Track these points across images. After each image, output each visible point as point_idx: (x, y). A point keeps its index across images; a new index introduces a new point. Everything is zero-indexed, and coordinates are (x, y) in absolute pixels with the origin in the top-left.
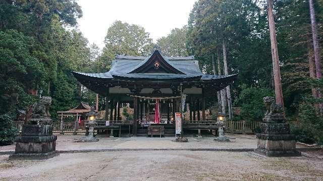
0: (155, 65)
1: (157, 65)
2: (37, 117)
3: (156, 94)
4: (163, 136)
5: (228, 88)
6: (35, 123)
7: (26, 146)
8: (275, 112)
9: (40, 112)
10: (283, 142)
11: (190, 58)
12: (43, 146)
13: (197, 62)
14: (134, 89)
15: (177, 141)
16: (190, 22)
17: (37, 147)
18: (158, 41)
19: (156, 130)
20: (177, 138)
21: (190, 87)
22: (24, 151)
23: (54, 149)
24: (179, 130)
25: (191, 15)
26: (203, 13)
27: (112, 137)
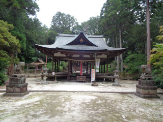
2: (17, 73)
3: (81, 58)
4: (85, 82)
5: (121, 55)
6: (16, 76)
7: (11, 89)
8: (147, 74)
9: (19, 71)
10: (150, 90)
11: (101, 36)
12: (21, 89)
13: (104, 39)
14: (68, 55)
15: (92, 85)
16: (101, 15)
17: (17, 90)
18: (82, 23)
19: (81, 79)
20: (92, 83)
21: (101, 54)
22: (11, 92)
24: (93, 79)
25: (102, 11)
26: (109, 10)
27: (56, 81)
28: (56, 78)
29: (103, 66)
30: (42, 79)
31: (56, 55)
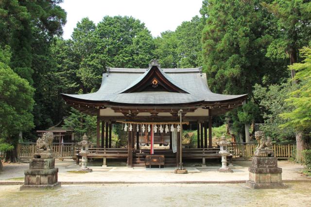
0: (153, 82)
1: (155, 82)
4: (162, 167)
6: (39, 157)
7: (34, 179)
9: (44, 147)
12: (48, 178)
14: (128, 113)
15: (176, 173)
17: (43, 179)
19: (155, 160)
21: (193, 110)
23: (57, 179)
27: (104, 166)
28: (105, 161)
29: (208, 130)
30: (78, 162)
31: (104, 112)
